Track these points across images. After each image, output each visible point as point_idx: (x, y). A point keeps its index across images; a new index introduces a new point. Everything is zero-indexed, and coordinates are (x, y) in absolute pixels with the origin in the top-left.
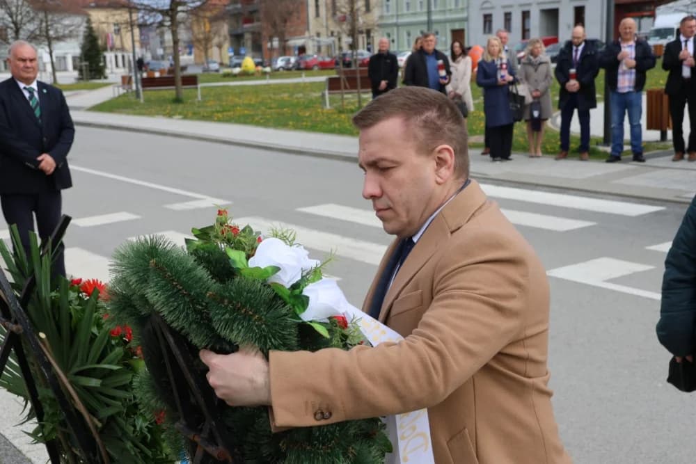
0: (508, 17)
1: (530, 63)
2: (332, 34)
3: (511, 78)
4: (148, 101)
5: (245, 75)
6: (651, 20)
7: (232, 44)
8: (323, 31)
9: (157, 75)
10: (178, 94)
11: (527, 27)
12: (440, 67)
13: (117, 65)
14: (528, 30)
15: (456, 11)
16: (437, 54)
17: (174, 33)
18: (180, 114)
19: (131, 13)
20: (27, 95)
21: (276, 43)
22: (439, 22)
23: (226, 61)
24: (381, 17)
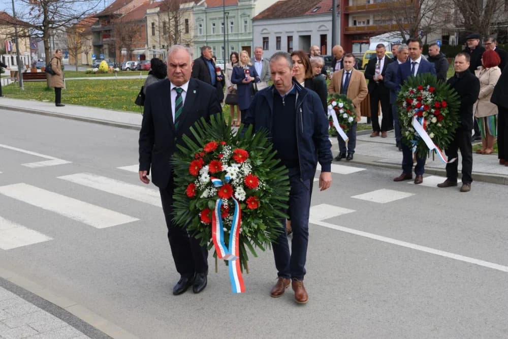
0: (278, 39)
2: (163, 46)
3: (253, 79)
4: (28, 89)
5: (102, 72)
7: (95, 51)
8: (157, 45)
9: (39, 71)
11: (291, 47)
13: (13, 64)
15: (246, 34)
17: (46, 43)
18: (48, 99)
21: (124, 52)
22: (233, 41)
23: (91, 63)
24: (196, 36)
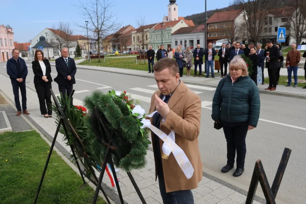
0: (181, 42)
1: (187, 53)
2: (138, 45)
3: (183, 57)
4: (92, 62)
5: (116, 55)
6: (215, 44)
7: (113, 48)
8: (135, 44)
9: (94, 55)
10: (99, 60)
12: (165, 54)
13: (84, 53)
14: (186, 45)
15: (169, 40)
16: (164, 50)
17: (99, 45)
18: (100, 65)
19: (88, 40)
20: (65, 60)
21: (124, 48)
22: (164, 43)
23: (111, 52)
24: (150, 41)
